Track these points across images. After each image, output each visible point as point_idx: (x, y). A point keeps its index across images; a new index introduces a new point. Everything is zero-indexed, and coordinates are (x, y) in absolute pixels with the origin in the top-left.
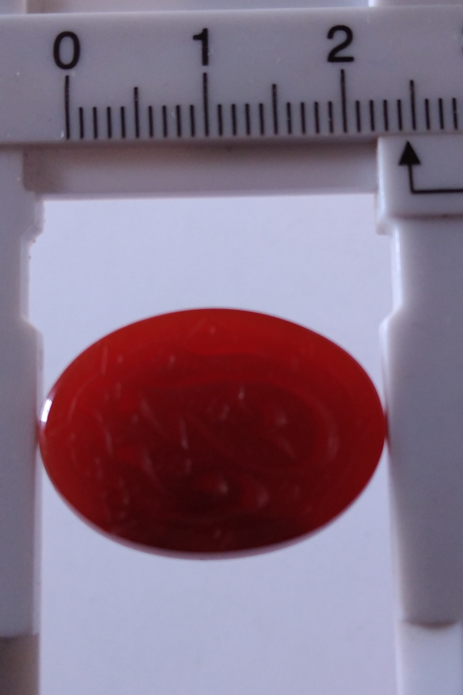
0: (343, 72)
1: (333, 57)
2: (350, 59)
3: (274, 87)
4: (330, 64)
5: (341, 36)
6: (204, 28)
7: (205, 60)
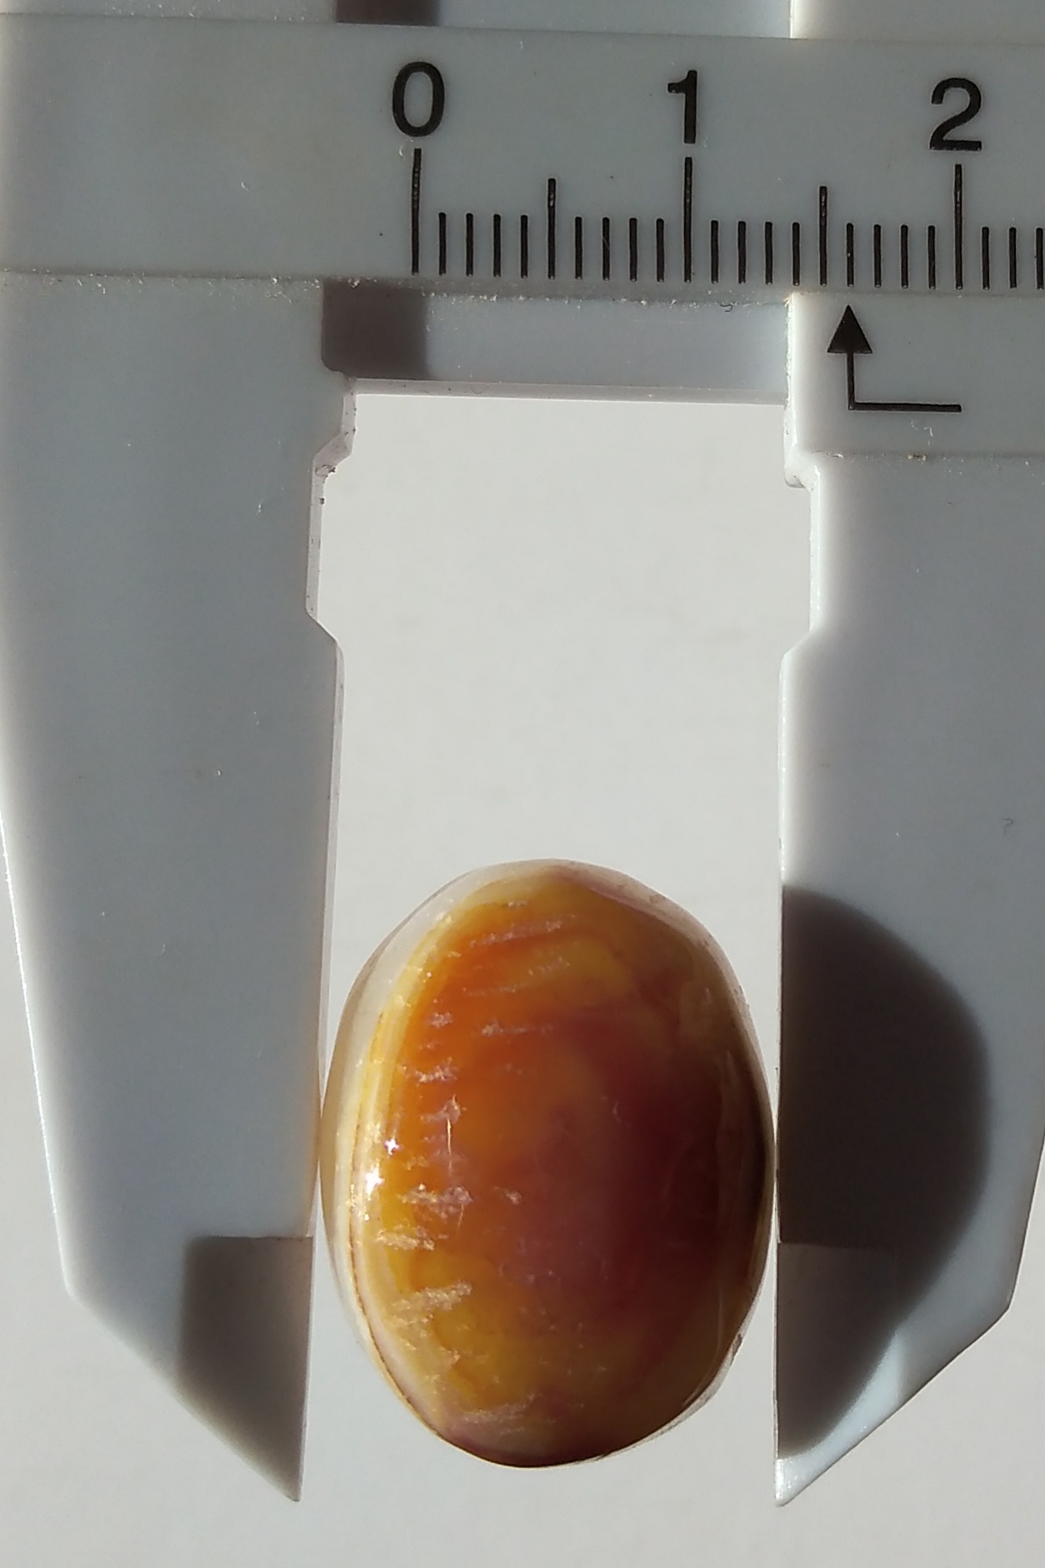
0: (958, 168)
1: (940, 140)
2: (975, 145)
3: (823, 190)
4: (933, 151)
5: (957, 101)
6: (690, 69)
7: (690, 134)
